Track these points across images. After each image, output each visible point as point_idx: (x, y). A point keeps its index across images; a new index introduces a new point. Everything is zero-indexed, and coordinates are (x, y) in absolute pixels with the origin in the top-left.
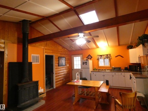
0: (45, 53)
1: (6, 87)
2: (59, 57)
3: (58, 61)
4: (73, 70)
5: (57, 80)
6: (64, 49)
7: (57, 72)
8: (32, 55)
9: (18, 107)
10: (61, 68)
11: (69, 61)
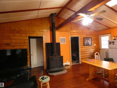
0: (70, 35)
1: (45, 57)
2: (84, 38)
3: (84, 41)
4: (100, 49)
5: (82, 58)
6: (90, 30)
7: (83, 51)
8: (60, 37)
9: (49, 70)
10: (87, 47)
11: (96, 41)
